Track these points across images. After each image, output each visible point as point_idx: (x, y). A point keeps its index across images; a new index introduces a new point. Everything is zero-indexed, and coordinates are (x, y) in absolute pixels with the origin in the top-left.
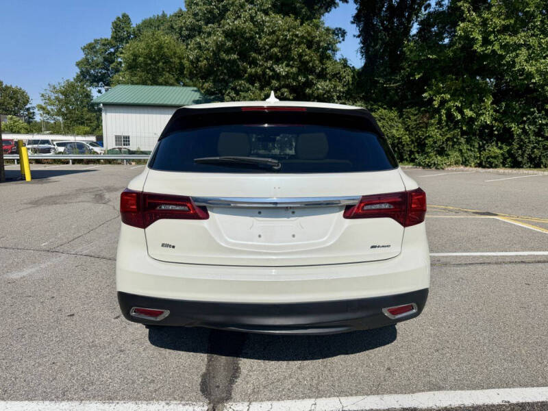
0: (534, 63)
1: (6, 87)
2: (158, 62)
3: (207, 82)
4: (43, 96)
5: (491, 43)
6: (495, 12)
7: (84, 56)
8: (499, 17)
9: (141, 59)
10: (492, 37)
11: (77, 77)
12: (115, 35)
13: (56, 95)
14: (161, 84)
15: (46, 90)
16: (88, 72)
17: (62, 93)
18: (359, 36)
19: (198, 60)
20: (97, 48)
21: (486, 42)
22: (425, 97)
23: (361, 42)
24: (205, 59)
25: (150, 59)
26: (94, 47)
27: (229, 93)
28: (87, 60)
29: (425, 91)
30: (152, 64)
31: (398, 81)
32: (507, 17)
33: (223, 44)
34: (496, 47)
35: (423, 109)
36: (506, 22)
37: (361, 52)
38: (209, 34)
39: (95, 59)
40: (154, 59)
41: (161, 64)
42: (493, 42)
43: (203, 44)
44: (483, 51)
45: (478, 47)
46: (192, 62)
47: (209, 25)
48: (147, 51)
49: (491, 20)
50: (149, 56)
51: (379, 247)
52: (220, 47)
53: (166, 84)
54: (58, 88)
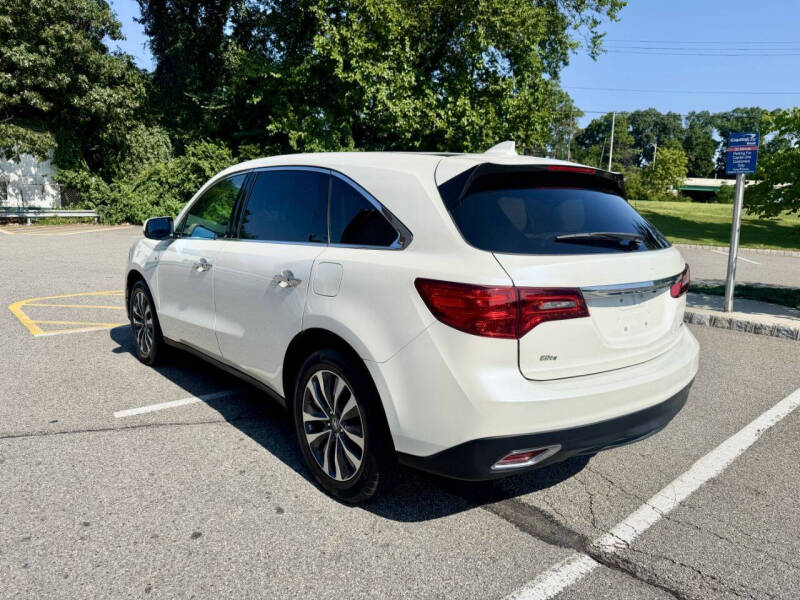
0: (397, 102)
5: (352, 70)
6: (356, 31)
8: (360, 37)
10: (353, 62)
18: (143, 22)
21: (347, 68)
22: (271, 131)
23: (147, 31)
29: (270, 122)
31: (221, 102)
32: (369, 41)
34: (358, 77)
35: (267, 147)
36: (369, 46)
37: (151, 48)
42: (355, 68)
44: (345, 78)
45: (339, 72)
49: (353, 40)
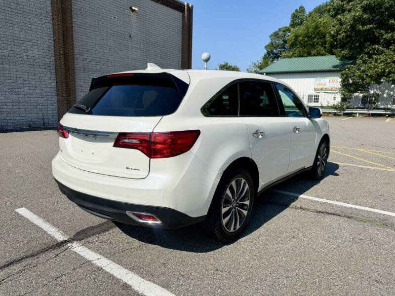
1: (229, 66)
2: (314, 38)
3: (344, 50)
4: (248, 70)
7: (270, 41)
9: (300, 38)
11: (265, 56)
12: (292, 23)
13: (256, 69)
14: (314, 55)
15: (250, 66)
16: (272, 51)
17: (259, 67)
19: (337, 33)
20: (280, 34)
24: (343, 32)
25: (308, 37)
26: (278, 34)
27: (362, 57)
28: (272, 43)
30: (309, 40)
33: (360, 17)
38: (350, 11)
39: (277, 42)
40: (310, 37)
41: (315, 40)
43: (343, 20)
46: (333, 36)
47: (351, 3)
48: (305, 32)
50: (306, 35)
51: (131, 169)
52: (357, 21)
53: (319, 54)
54: (257, 64)
